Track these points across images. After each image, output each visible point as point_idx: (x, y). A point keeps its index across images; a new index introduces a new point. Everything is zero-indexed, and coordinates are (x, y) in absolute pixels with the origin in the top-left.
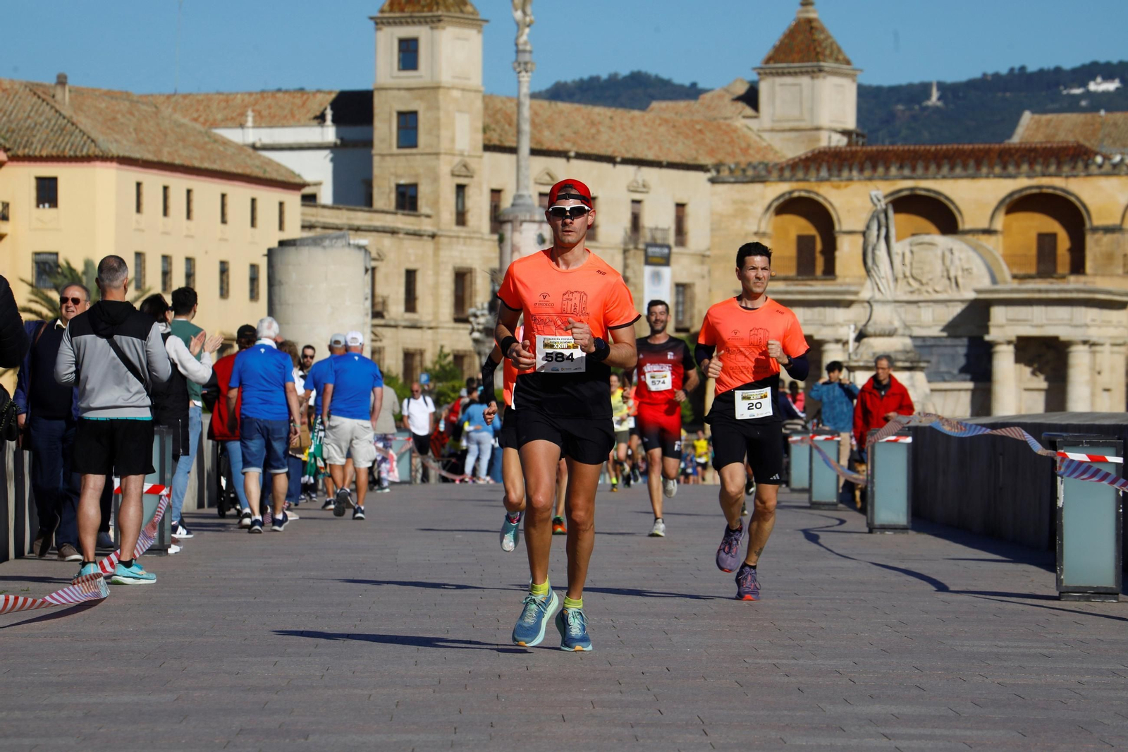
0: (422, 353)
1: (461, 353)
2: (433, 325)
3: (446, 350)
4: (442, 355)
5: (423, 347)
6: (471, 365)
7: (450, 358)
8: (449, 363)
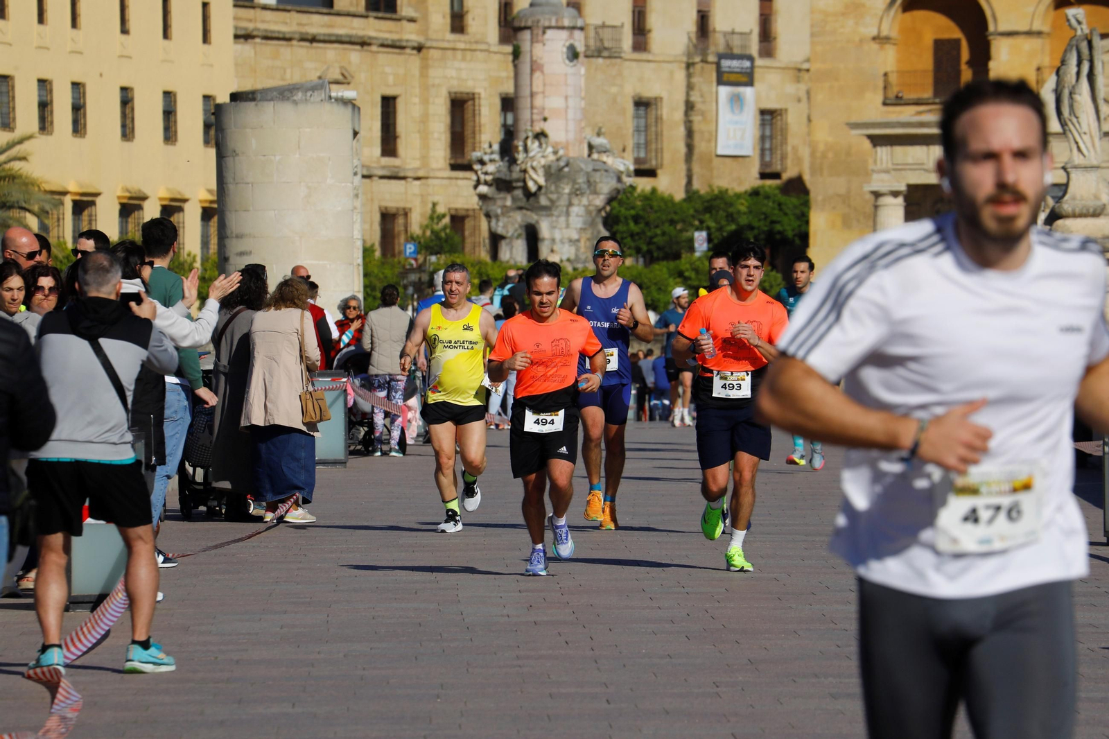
0: (406, 213)
1: (462, 213)
2: (420, 174)
3: (441, 209)
4: (434, 217)
5: (408, 205)
6: (476, 228)
7: (447, 220)
8: (445, 228)
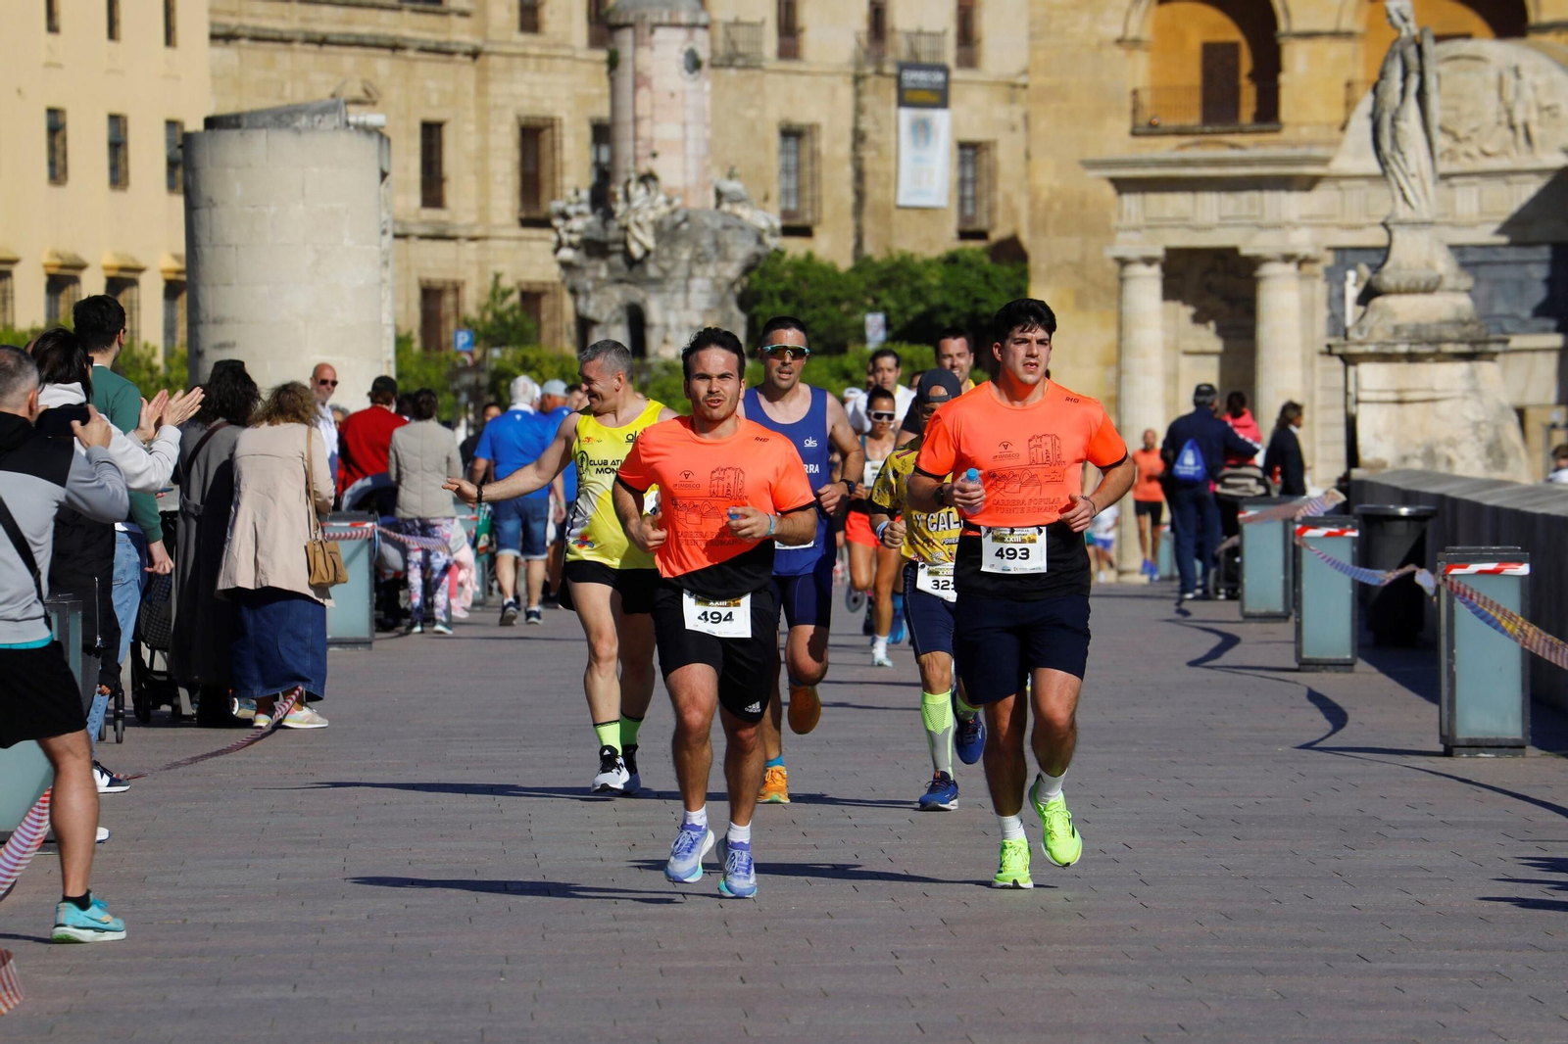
0: (457, 288)
1: (536, 288)
2: (477, 232)
3: (507, 283)
4: (498, 293)
5: (460, 277)
6: (557, 310)
7: (515, 298)
8: (512, 309)
